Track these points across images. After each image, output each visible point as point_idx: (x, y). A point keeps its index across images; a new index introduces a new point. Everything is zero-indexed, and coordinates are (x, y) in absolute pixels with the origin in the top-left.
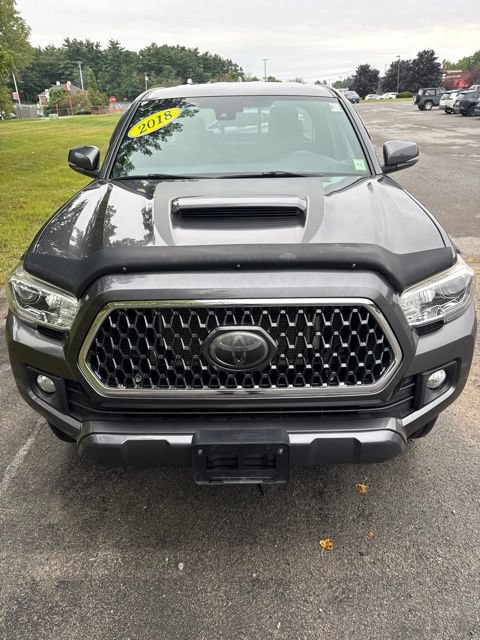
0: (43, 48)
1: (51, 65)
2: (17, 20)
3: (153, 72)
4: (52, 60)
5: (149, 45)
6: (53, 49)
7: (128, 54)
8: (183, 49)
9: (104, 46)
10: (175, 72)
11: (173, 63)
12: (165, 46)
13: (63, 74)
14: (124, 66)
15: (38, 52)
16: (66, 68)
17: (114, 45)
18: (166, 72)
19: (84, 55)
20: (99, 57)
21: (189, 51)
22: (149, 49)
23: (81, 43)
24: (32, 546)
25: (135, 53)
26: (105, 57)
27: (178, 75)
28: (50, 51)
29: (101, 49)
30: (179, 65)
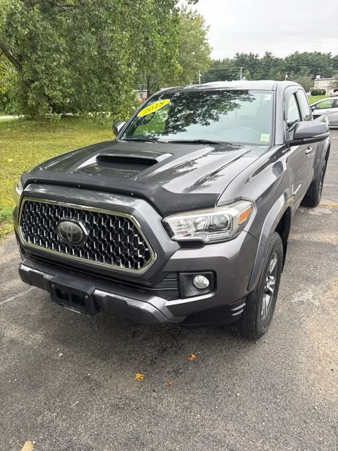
0: (221, 60)
1: (225, 70)
2: (205, 44)
3: (292, 72)
4: (225, 67)
5: (293, 53)
6: (228, 60)
7: (277, 60)
8: (319, 54)
9: (261, 56)
10: (309, 70)
11: (309, 65)
12: (305, 53)
13: (231, 76)
14: (272, 69)
15: (217, 63)
16: (233, 72)
17: (268, 55)
18: (302, 71)
19: (247, 63)
20: (256, 64)
21: (324, 55)
22: (293, 56)
23: (246, 55)
24: (15, 321)
25: (281, 60)
26: (261, 63)
27: (311, 72)
28: (226, 62)
29: (259, 58)
30: (313, 66)
